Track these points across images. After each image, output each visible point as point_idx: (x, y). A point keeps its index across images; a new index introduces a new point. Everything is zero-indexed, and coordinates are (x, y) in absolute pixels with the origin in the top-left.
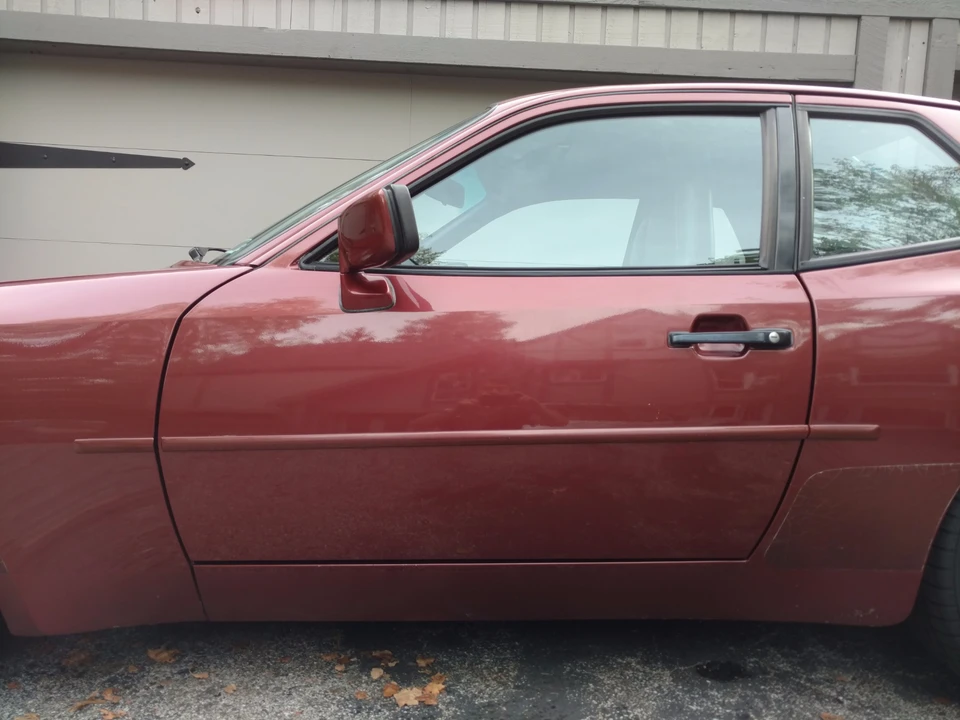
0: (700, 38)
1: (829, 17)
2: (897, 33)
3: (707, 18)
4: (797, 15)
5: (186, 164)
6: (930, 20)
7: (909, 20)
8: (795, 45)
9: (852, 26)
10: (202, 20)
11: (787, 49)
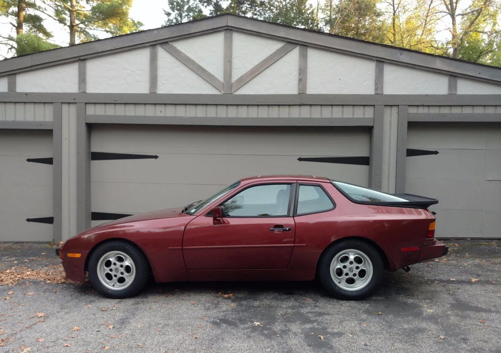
0: (321, 113)
1: (364, 106)
2: (387, 111)
3: (323, 107)
4: (353, 105)
5: (156, 157)
6: (398, 106)
7: (391, 106)
8: (353, 114)
9: (373, 108)
10: (162, 115)
11: (351, 116)
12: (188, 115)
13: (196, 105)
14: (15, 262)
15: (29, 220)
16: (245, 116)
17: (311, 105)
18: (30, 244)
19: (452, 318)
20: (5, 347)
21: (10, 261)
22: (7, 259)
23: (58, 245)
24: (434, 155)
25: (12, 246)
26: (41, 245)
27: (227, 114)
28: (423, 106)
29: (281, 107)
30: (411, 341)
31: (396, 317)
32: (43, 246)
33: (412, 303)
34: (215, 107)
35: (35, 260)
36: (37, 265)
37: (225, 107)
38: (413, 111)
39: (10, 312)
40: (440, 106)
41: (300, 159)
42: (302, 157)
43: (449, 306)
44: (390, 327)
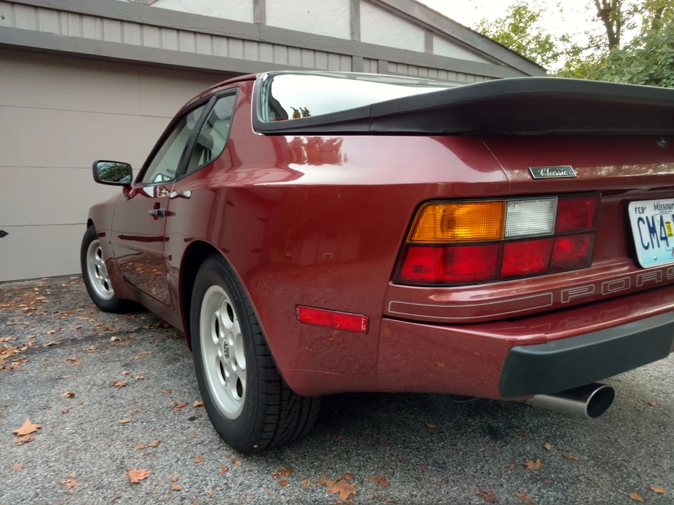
1: (340, 55)
2: (366, 65)
3: (290, 50)
4: (328, 53)
6: (377, 60)
7: (370, 59)
9: (349, 59)
10: (6, 24)
11: (325, 68)
13: (81, 14)
16: (173, 47)
17: (273, 44)
27: (142, 40)
29: (231, 41)
34: (118, 24)
38: (392, 69)
40: (418, 67)
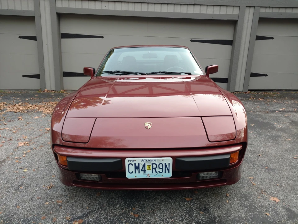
0: (207, 11)
1: (234, 6)
2: (247, 10)
3: (208, 7)
4: (227, 6)
5: (102, 37)
6: (254, 7)
7: (250, 7)
8: (226, 12)
9: (239, 8)
10: (106, 8)
11: (225, 13)
12: (123, 10)
13: (128, 2)
14: (20, 100)
15: (24, 76)
16: (159, 11)
17: (201, 5)
18: (26, 91)
19: (293, 130)
20: (29, 147)
21: (17, 100)
22: (14, 98)
23: (44, 92)
24: (271, 40)
25: (15, 92)
26: (33, 91)
27: (148, 9)
28: (270, 7)
29: (182, 6)
30: (275, 142)
31: (261, 129)
32: (35, 92)
33: (268, 122)
34: (140, 4)
35: (32, 99)
36: (34, 102)
37: (147, 5)
38: (263, 10)
39: (26, 127)
40: (279, 8)
41: (192, 41)
42: (193, 39)
43: (289, 123)
44: (260, 135)
